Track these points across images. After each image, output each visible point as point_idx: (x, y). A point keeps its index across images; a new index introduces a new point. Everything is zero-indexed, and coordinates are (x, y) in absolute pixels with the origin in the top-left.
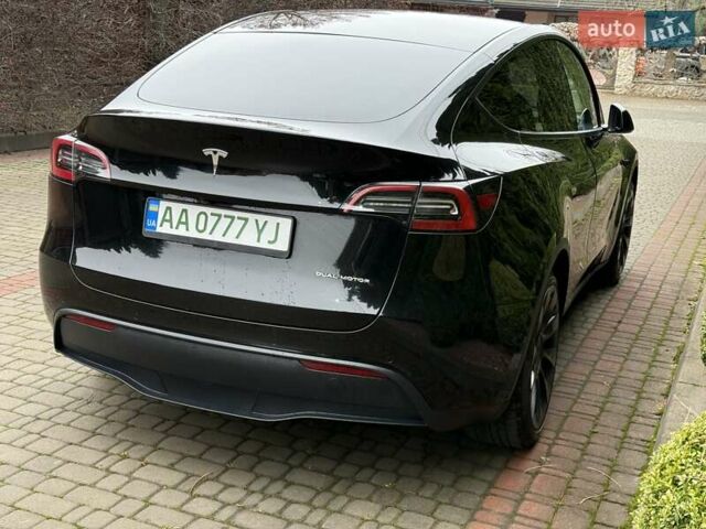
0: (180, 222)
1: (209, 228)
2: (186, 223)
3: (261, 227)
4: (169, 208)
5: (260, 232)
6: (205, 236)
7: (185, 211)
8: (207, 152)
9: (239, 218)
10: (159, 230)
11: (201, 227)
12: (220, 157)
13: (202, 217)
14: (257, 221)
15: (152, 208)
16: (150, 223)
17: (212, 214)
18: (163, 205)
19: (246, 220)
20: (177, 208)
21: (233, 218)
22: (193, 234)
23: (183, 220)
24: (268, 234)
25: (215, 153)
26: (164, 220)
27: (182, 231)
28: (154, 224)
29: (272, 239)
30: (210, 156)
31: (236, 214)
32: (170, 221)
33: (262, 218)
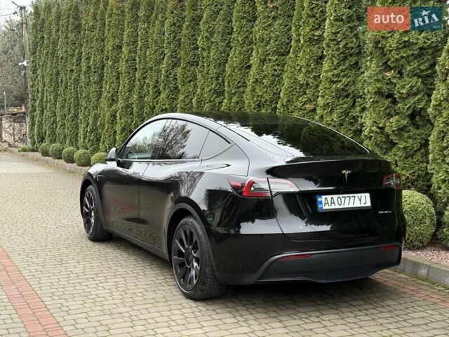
0: (331, 203)
1: (343, 202)
3: (360, 198)
4: (326, 198)
5: (360, 200)
6: (342, 206)
7: (332, 198)
8: (343, 172)
9: (352, 197)
10: (324, 208)
11: (340, 203)
13: (339, 199)
14: (358, 197)
15: (319, 199)
16: (320, 206)
17: (342, 197)
18: (324, 197)
19: (355, 197)
20: (329, 197)
21: (350, 197)
22: (337, 206)
23: (333, 202)
24: (363, 201)
25: (346, 172)
26: (325, 204)
27: (333, 207)
29: (365, 202)
30: (344, 174)
31: (351, 195)
32: (328, 203)
33: (359, 195)
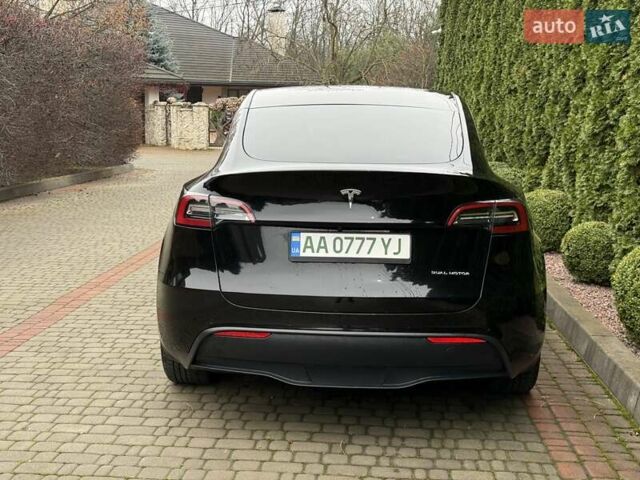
0: (320, 247)
1: (345, 249)
2: (325, 247)
3: (386, 243)
4: (308, 238)
5: (386, 247)
6: (342, 255)
7: (322, 238)
8: (344, 192)
9: (368, 239)
10: (301, 255)
11: (338, 248)
12: (355, 195)
13: (338, 241)
14: (383, 239)
15: (294, 239)
16: (294, 250)
17: (346, 238)
18: (304, 236)
19: (374, 239)
20: (316, 237)
21: (363, 239)
22: (332, 254)
23: (322, 245)
24: (393, 247)
25: (350, 192)
26: (306, 247)
27: (322, 254)
28: (297, 251)
29: (397, 251)
30: (347, 195)
31: (366, 236)
32: (312, 247)
33: (386, 237)
